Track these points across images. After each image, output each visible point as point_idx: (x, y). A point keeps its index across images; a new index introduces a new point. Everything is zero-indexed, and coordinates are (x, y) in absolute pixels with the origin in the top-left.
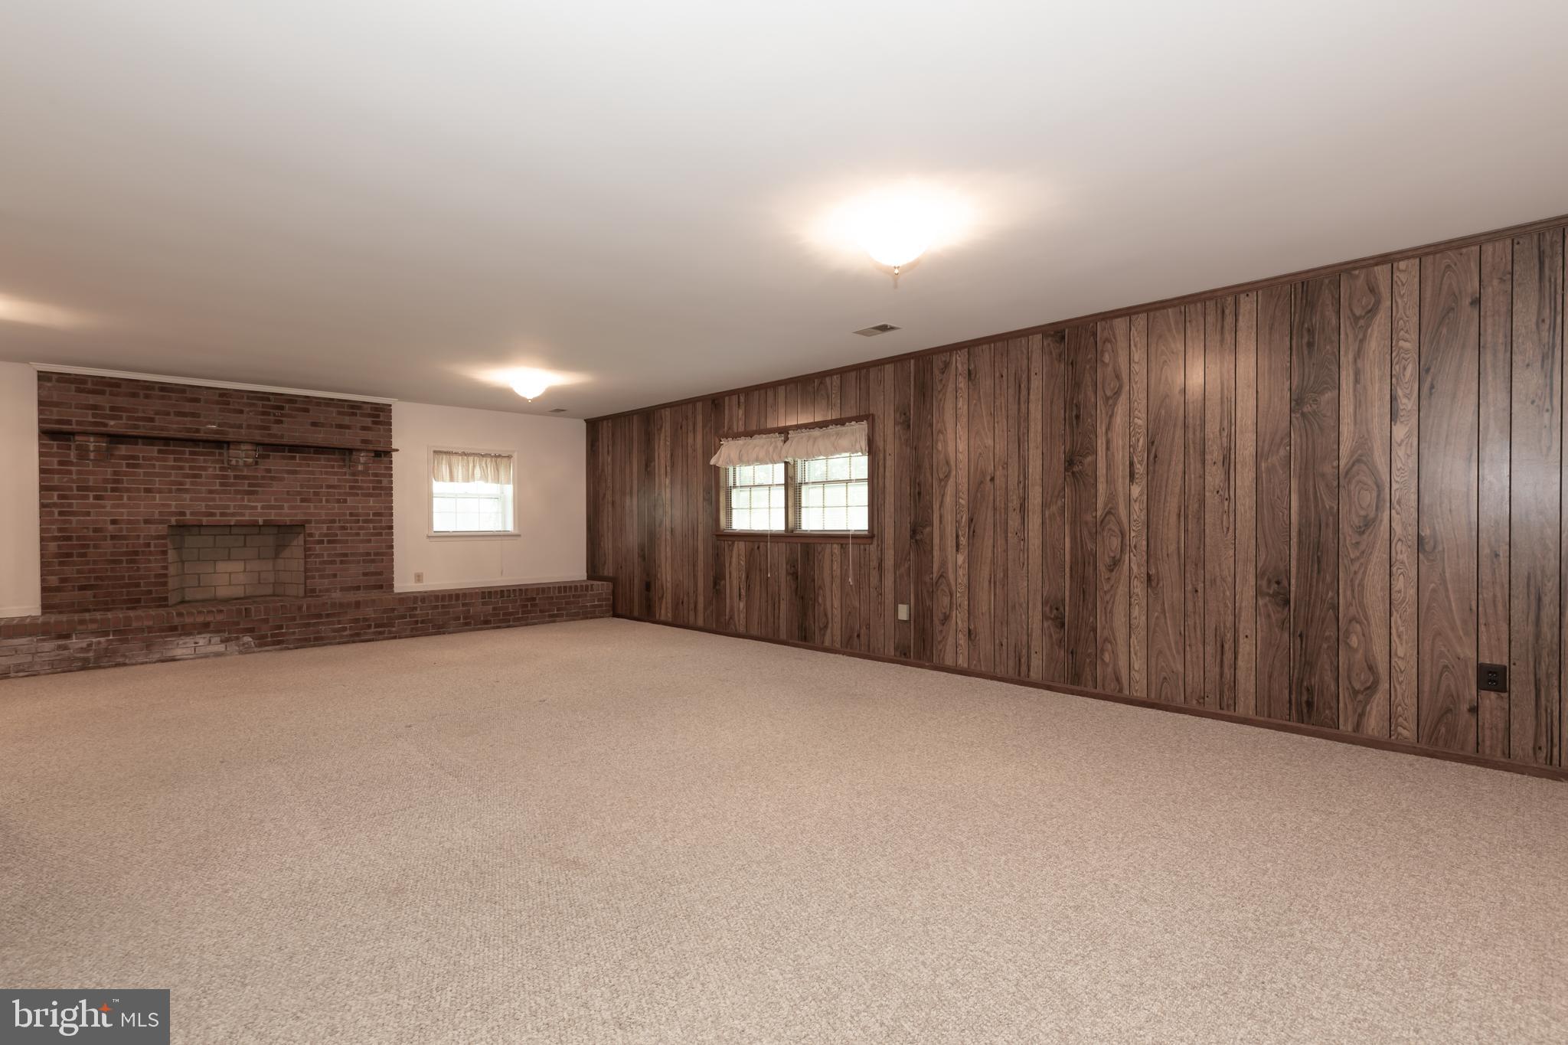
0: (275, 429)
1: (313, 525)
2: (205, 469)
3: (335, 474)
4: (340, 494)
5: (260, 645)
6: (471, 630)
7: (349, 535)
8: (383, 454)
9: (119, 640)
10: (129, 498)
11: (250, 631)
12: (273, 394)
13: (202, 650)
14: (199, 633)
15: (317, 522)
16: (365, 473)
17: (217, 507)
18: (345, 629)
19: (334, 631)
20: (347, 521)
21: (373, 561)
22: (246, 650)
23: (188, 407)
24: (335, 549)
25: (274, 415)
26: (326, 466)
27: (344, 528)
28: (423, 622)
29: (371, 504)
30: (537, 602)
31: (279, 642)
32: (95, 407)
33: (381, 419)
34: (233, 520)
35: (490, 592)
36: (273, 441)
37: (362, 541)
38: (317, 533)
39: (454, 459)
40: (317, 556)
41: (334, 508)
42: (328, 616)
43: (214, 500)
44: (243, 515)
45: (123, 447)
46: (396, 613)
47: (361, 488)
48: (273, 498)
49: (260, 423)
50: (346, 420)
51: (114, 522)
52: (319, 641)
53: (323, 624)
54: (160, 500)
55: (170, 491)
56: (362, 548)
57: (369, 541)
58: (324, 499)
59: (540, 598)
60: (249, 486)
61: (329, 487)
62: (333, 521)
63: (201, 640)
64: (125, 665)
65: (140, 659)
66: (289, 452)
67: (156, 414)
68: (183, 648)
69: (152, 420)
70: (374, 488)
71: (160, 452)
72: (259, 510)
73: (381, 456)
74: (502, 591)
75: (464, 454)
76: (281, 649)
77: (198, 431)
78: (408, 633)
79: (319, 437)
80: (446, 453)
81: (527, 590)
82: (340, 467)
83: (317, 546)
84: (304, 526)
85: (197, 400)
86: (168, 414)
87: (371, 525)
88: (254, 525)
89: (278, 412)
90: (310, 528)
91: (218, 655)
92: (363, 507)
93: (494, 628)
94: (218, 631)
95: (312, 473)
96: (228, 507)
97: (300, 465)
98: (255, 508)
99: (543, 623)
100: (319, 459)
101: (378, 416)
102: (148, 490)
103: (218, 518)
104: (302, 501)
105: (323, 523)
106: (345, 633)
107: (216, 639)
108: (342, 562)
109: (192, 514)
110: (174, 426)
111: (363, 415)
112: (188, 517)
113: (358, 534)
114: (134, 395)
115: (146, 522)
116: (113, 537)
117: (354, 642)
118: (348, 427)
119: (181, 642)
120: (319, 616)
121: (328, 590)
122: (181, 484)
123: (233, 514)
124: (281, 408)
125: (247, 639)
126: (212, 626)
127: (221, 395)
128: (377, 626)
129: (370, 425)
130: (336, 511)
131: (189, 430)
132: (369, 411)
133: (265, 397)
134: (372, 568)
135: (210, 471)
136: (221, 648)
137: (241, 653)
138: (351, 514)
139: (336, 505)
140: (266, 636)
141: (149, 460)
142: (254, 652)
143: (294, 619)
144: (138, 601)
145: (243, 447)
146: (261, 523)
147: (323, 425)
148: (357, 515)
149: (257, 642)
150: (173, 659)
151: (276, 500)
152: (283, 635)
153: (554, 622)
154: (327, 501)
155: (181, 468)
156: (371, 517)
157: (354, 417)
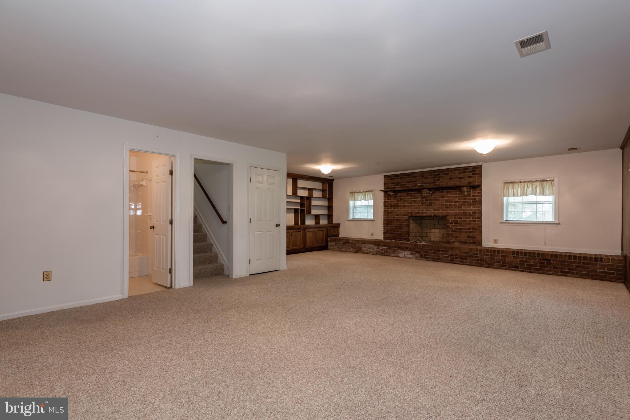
0: (437, 182)
1: (449, 217)
2: (417, 198)
3: (457, 197)
4: (459, 205)
5: (421, 257)
6: (506, 269)
7: (462, 221)
8: (477, 187)
9: (388, 249)
10: (400, 208)
11: (418, 252)
12: (437, 170)
13: (406, 256)
14: (406, 250)
15: (451, 216)
16: (469, 195)
17: (420, 210)
18: (448, 257)
19: (444, 257)
20: (461, 215)
21: (472, 232)
22: (417, 258)
23: (414, 179)
24: (457, 226)
25: (437, 178)
26: (454, 194)
27: (460, 218)
28: (481, 260)
29: (472, 208)
30: (552, 262)
31: (427, 258)
32: (394, 183)
33: (476, 172)
34: (424, 215)
35: (518, 252)
36: (436, 187)
37: (467, 224)
38: (451, 220)
39: (517, 185)
40: (450, 228)
41: (456, 210)
42: (442, 251)
43: (419, 208)
44: (427, 213)
45: (399, 193)
46: (469, 254)
47: (467, 202)
48: (436, 207)
49: (433, 181)
50: (462, 175)
51: (397, 215)
52: (438, 260)
53: (441, 254)
54: (407, 208)
55: (409, 206)
56: (467, 226)
57: (470, 224)
58: (453, 207)
59: (553, 260)
60: (429, 203)
61: (455, 202)
62: (456, 215)
63: (406, 252)
64: (389, 256)
65: (392, 255)
66: (442, 190)
67: (406, 183)
68: (402, 254)
69: (405, 185)
70: (473, 202)
71: (407, 194)
72: (432, 211)
73: (476, 188)
74: (525, 252)
75: (521, 182)
76: (427, 260)
77: (416, 186)
78: (474, 264)
79: (452, 183)
80: (512, 183)
81: (543, 254)
82: (459, 194)
83: (451, 225)
84: (446, 217)
85: (416, 177)
86: (409, 182)
87: (471, 217)
88: (430, 216)
89: (438, 176)
90: (448, 218)
91: (410, 258)
92: (468, 210)
93: (520, 271)
94: (410, 250)
95: (449, 197)
96: (423, 210)
97: (445, 195)
98: (431, 210)
99: (556, 275)
100: (452, 192)
101: (475, 171)
102: (404, 206)
103: (421, 214)
104: (446, 208)
105: (453, 216)
106: (448, 259)
107: (409, 253)
108: (459, 232)
109: (414, 213)
110: (410, 186)
111: (468, 172)
112: (413, 214)
113: (466, 221)
114: (401, 178)
115: (404, 215)
116: (397, 220)
117: (451, 263)
118: (462, 178)
119: (401, 252)
120: (439, 251)
121: (454, 242)
122: (411, 203)
123: (425, 213)
124: (439, 174)
125: (417, 254)
126: (408, 248)
127: (422, 174)
128: (461, 258)
129: (472, 175)
130: (458, 211)
131: (414, 186)
132: (471, 170)
133: (434, 171)
134: (471, 235)
135: (419, 199)
136: (410, 256)
137: (416, 259)
138: (463, 213)
139: (458, 209)
140: (423, 255)
141: (404, 197)
142: (419, 259)
143: (431, 250)
144: (402, 238)
145: (425, 190)
146: (432, 216)
147: (453, 178)
148: (466, 213)
149: (420, 256)
150: (399, 257)
151: (437, 208)
152: (428, 255)
153: (566, 276)
154: (454, 208)
155: (412, 198)
156: (471, 214)
157: (465, 174)
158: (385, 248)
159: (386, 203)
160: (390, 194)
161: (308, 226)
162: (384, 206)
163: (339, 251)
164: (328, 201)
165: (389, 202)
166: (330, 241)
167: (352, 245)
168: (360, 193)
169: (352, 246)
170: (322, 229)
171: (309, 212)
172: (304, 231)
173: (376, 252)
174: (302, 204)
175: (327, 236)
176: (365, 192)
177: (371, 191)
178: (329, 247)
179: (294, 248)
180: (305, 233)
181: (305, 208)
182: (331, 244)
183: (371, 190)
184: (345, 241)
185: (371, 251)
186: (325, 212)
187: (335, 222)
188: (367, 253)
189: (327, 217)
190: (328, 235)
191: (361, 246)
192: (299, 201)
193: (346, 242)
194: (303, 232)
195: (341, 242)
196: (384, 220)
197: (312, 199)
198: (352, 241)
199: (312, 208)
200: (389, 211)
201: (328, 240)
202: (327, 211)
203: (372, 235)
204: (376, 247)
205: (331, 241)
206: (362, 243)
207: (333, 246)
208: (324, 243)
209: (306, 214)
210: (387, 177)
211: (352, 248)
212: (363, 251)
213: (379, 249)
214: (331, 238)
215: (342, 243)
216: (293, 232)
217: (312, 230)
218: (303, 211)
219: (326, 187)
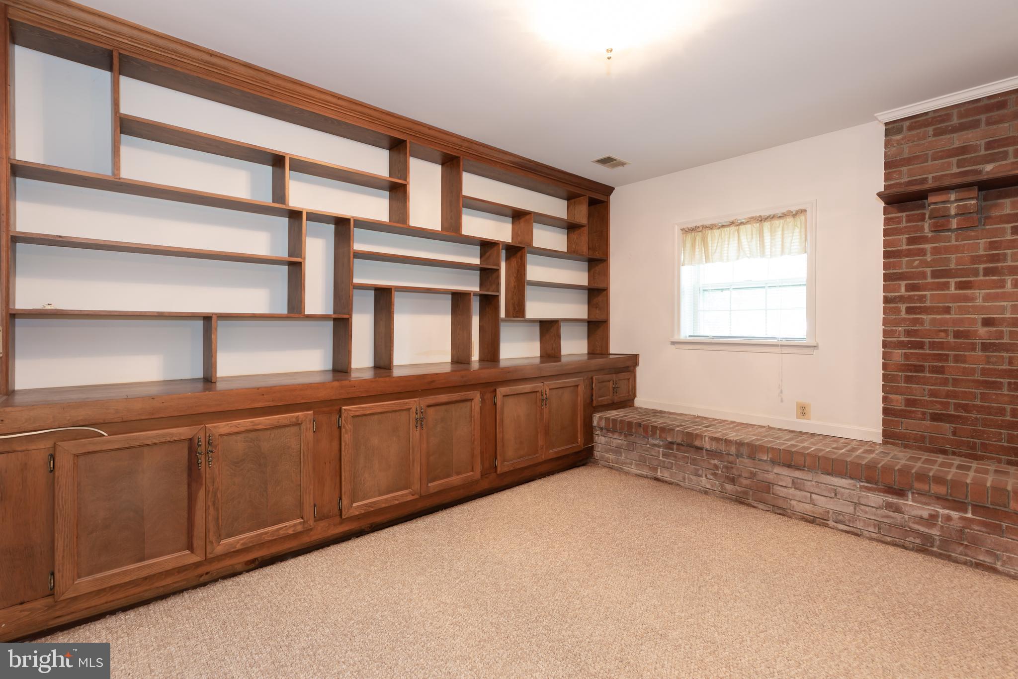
51: (987, 323)
116: (987, 347)
158: (955, 514)
159: (904, 260)
160: (948, 209)
161: (508, 370)
162: (887, 277)
163: (646, 477)
164: (589, 271)
165: (922, 252)
166: (602, 429)
167: (716, 462)
168: (733, 228)
169: (716, 467)
170: (571, 380)
171: (517, 310)
172: (488, 396)
173: (879, 526)
174: (487, 274)
175: (592, 407)
176: (761, 220)
177: (795, 214)
178: (597, 454)
179: (434, 486)
180: (495, 404)
181: (498, 290)
182: (608, 443)
183: (794, 209)
184: (679, 440)
185: (840, 513)
186: (577, 309)
187: (617, 346)
188: (811, 520)
189: (586, 329)
190: (594, 404)
191: (770, 477)
192: (476, 261)
193: (678, 444)
194: (483, 400)
195: (656, 442)
196: (885, 345)
197: (529, 257)
198: (714, 443)
199: (529, 291)
200: (922, 299)
201: (595, 423)
202: (586, 307)
203: (803, 411)
204: (876, 499)
205: (608, 430)
206: (774, 462)
207: (617, 450)
208: (580, 439)
209: (503, 314)
210: (910, 128)
211: (715, 475)
212: (781, 503)
213: (898, 510)
214: (607, 419)
215: (659, 446)
216: (429, 406)
217: (527, 387)
218: (488, 302)
219: (582, 215)
